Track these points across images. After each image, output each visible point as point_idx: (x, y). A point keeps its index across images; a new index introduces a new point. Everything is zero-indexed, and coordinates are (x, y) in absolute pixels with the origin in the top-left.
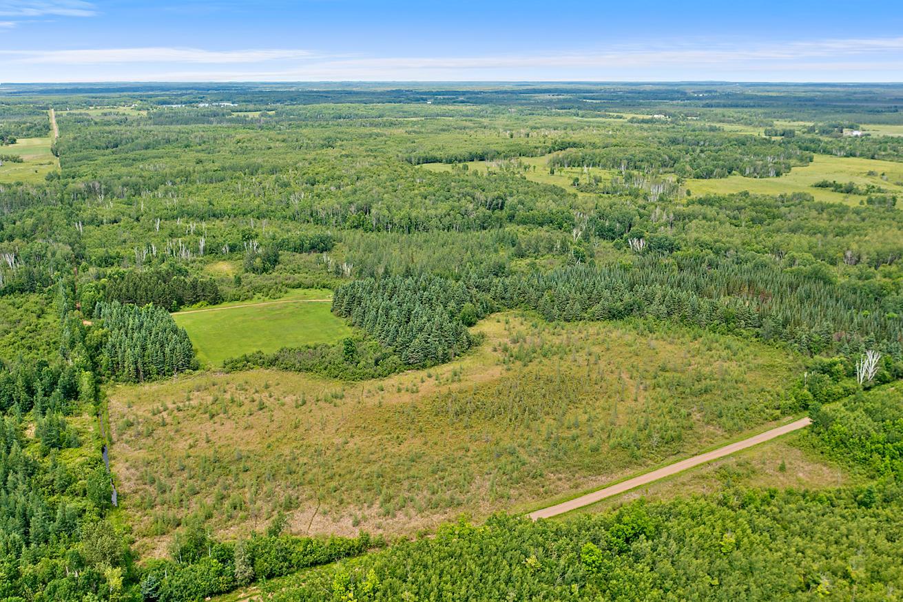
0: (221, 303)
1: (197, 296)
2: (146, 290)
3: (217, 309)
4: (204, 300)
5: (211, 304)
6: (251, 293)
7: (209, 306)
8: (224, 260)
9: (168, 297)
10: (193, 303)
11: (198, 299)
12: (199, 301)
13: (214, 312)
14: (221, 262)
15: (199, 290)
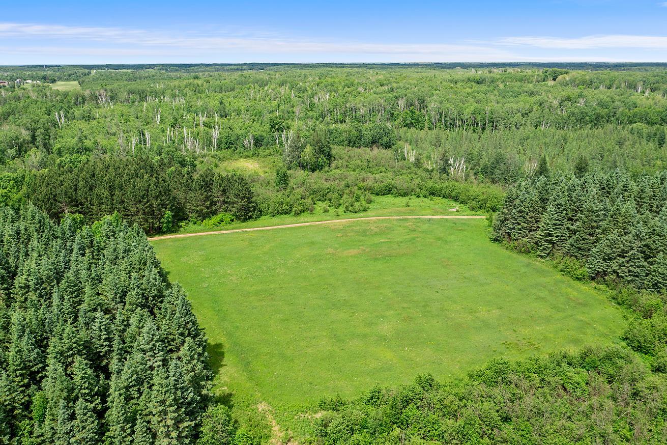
0: (258, 217)
1: (212, 204)
2: (111, 188)
3: (252, 228)
4: (226, 211)
5: (238, 218)
6: (308, 201)
7: (237, 224)
8: (247, 157)
9: (155, 203)
10: (204, 216)
11: (214, 208)
12: (214, 213)
13: (246, 235)
14: (242, 160)
15: (216, 192)
